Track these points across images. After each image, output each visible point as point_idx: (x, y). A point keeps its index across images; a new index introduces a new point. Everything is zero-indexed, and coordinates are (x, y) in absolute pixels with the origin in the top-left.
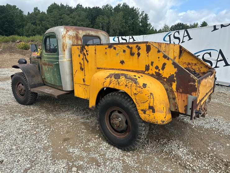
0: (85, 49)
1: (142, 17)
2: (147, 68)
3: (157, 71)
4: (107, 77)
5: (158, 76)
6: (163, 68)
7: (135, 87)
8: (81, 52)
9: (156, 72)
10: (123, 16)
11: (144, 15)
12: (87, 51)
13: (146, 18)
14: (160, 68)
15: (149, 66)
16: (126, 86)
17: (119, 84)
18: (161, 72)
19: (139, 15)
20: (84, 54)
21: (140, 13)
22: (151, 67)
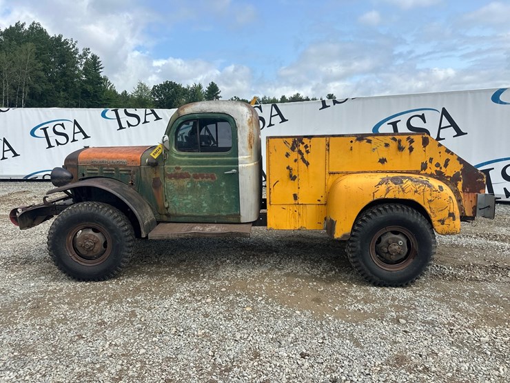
0: (303, 143)
1: (85, 60)
2: (424, 166)
3: (438, 169)
4: (379, 184)
5: (440, 176)
6: (446, 165)
7: (429, 192)
8: (293, 149)
9: (436, 171)
10: (36, 54)
11: (89, 56)
12: (306, 147)
13: (94, 64)
14: (442, 165)
15: (426, 164)
16: (416, 192)
17: (403, 191)
18: (443, 170)
19: (77, 56)
20: (300, 152)
21: (81, 52)
22: (429, 165)
